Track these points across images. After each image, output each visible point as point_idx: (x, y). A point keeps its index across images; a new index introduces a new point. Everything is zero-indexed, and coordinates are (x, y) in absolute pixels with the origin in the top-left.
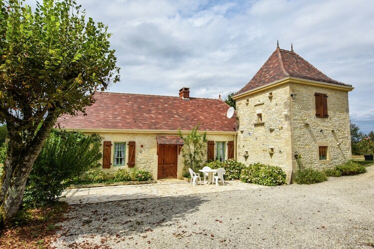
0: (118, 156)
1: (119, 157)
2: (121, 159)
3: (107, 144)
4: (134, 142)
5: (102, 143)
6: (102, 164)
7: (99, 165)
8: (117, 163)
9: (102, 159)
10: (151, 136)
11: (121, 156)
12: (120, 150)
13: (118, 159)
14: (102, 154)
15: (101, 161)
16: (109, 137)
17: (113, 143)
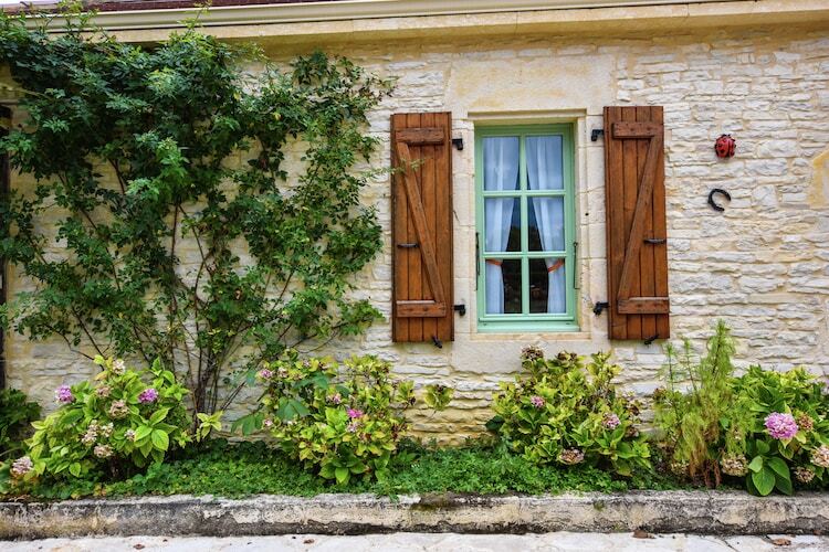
0: (514, 244)
1: (525, 255)
2: (540, 271)
3: (414, 137)
4: (654, 114)
5: (378, 127)
6: (386, 313)
7: (363, 316)
8: (511, 303)
9: (381, 265)
10: (808, 46)
11: (535, 243)
12: (524, 193)
13: (510, 270)
14: (383, 217)
15: (374, 286)
16: (435, 74)
17: (463, 129)
